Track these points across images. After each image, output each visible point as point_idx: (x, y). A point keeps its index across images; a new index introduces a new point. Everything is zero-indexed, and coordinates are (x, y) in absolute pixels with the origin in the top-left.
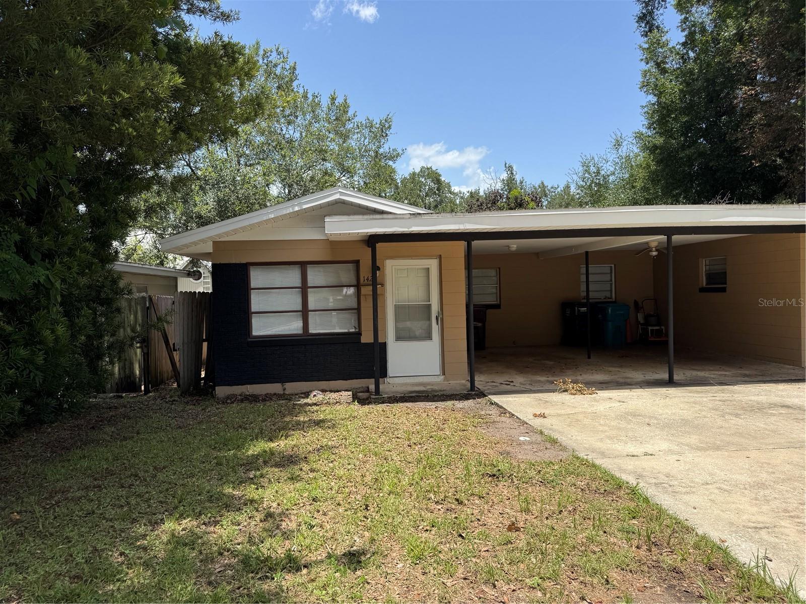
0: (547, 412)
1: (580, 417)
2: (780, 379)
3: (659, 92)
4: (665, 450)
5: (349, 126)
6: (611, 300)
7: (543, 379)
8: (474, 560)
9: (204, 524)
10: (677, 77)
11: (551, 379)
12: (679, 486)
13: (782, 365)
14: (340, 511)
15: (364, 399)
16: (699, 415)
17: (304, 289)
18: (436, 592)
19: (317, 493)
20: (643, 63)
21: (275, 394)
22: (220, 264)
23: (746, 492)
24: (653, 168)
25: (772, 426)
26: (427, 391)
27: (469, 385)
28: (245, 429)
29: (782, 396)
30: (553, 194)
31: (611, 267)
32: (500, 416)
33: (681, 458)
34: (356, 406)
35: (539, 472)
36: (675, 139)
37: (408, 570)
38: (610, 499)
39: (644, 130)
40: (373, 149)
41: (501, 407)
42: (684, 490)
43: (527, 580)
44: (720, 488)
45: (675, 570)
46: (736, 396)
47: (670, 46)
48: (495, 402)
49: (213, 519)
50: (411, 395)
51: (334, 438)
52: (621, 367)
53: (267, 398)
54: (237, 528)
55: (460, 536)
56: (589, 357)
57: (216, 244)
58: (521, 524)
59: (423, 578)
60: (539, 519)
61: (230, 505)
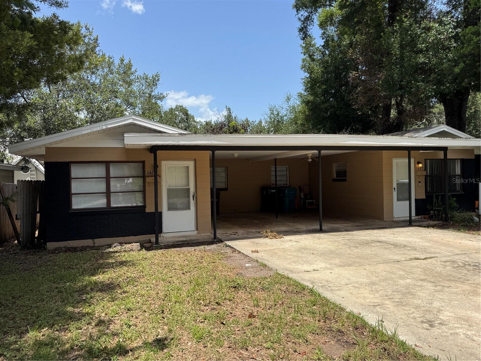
0: (259, 249)
1: (277, 251)
2: (374, 227)
3: (310, 71)
4: (323, 267)
5: (132, 78)
6: (286, 186)
7: (254, 230)
8: (233, 336)
9: (57, 330)
10: (320, 64)
11: (258, 230)
12: (334, 286)
13: (374, 220)
14: (146, 315)
15: (148, 247)
16: (338, 248)
17: (108, 179)
18: (214, 357)
19: (130, 305)
20: (303, 55)
21: (88, 246)
22: (50, 162)
23: (367, 287)
24: (307, 113)
25: (374, 252)
26: (188, 241)
27: (213, 236)
28: (73, 269)
29: (377, 236)
30: (253, 125)
31: (287, 167)
32: (232, 253)
33: (332, 272)
34: (144, 252)
35: (260, 283)
36: (319, 98)
37: (195, 346)
38: (300, 296)
39: (303, 92)
40: (148, 92)
41: (232, 248)
42: (336, 288)
43: (264, 345)
44: (354, 286)
45: (339, 331)
46: (354, 237)
47: (317, 46)
48: (228, 245)
49: (62, 327)
50: (178, 243)
51: (135, 272)
52: (294, 222)
53: (83, 249)
54: (80, 331)
55: (223, 323)
56: (277, 218)
57: (48, 149)
58: (255, 314)
59: (205, 349)
60: (264, 310)
61: (72, 317)
